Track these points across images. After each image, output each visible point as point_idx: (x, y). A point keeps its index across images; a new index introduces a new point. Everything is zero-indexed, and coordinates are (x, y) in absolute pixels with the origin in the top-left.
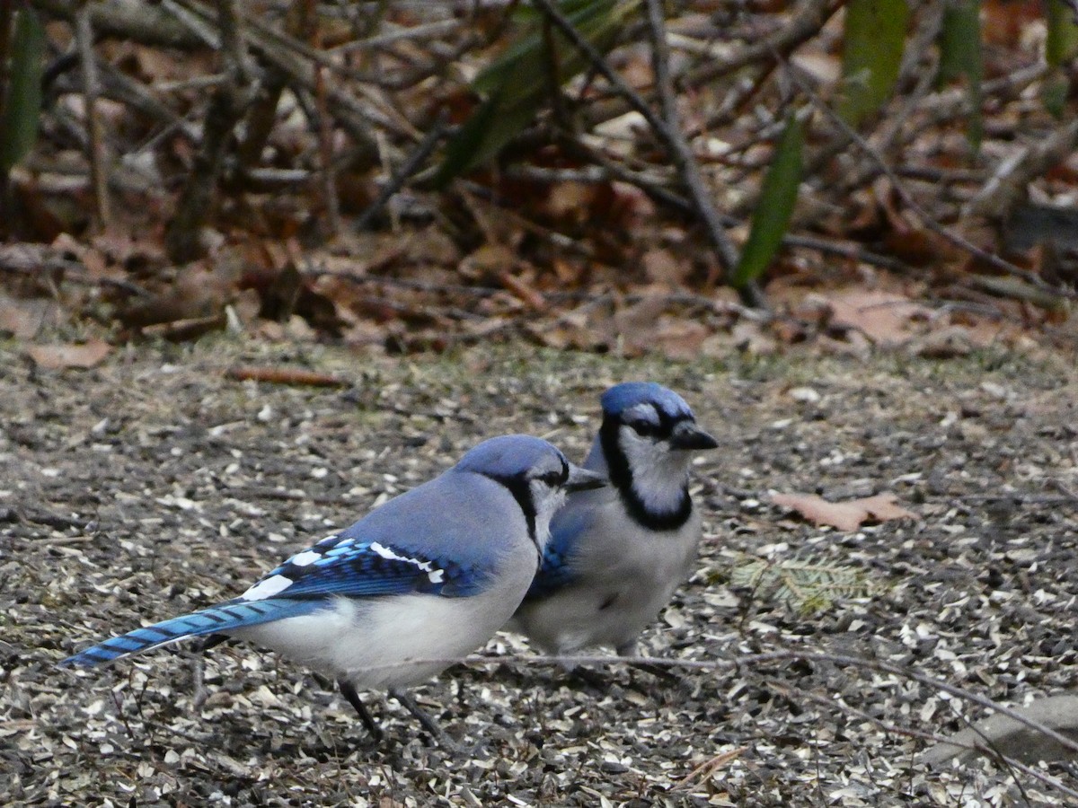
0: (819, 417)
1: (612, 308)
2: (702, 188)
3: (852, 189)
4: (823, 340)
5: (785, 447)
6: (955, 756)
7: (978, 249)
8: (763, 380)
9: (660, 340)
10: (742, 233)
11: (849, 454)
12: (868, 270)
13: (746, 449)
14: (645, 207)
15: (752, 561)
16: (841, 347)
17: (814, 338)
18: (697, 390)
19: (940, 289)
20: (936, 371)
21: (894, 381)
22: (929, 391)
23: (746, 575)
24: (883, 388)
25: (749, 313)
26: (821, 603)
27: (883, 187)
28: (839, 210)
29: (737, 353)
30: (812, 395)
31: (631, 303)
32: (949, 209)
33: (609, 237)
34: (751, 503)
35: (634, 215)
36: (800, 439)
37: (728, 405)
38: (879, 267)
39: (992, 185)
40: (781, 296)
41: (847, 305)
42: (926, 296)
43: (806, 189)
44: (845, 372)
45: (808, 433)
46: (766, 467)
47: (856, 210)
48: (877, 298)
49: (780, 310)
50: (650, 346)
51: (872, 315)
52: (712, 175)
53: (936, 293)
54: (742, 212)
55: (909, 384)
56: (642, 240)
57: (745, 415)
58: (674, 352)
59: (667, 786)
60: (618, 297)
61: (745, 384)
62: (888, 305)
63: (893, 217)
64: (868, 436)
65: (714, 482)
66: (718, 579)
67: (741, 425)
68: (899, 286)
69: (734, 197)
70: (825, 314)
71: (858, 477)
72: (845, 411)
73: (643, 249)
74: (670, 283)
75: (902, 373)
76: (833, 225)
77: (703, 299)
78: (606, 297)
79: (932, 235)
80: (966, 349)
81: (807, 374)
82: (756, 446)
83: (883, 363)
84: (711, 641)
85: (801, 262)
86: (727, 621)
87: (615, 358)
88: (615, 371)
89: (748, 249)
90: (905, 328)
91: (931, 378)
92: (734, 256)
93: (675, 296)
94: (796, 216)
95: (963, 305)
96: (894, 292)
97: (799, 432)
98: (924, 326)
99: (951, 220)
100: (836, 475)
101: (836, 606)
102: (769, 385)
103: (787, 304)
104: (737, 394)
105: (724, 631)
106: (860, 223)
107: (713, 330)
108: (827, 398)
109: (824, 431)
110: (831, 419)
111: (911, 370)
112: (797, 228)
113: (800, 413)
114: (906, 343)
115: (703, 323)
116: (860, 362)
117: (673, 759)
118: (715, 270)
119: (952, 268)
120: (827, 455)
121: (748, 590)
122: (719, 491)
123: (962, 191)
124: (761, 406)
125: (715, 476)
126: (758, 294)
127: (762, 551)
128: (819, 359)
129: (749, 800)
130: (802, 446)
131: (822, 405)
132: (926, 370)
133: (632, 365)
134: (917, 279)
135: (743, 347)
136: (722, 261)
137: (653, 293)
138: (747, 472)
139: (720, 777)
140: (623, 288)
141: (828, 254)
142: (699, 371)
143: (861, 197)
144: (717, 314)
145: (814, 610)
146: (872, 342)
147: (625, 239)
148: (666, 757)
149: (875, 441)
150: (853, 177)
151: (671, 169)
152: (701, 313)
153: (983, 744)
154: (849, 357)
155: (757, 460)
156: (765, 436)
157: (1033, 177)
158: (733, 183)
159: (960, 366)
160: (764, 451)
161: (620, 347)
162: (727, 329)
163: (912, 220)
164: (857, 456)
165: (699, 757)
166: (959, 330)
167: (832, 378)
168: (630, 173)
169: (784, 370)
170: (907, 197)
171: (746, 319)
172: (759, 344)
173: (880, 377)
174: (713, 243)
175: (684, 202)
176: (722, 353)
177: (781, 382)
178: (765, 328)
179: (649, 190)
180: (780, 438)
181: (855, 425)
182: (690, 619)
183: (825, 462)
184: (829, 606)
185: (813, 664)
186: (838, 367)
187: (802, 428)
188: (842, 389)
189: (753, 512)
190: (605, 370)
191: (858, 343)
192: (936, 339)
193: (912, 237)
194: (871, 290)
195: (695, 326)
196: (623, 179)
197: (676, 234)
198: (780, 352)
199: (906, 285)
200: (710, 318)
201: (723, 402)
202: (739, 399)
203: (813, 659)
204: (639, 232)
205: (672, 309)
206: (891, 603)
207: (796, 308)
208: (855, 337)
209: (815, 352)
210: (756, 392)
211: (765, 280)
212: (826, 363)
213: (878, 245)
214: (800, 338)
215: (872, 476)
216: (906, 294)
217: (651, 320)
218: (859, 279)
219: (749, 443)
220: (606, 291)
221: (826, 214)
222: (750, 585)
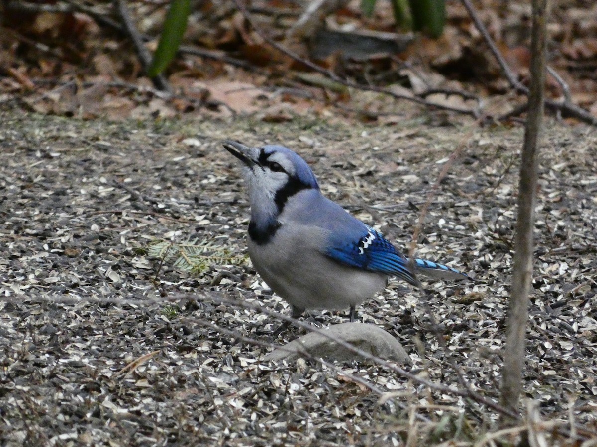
0: (201, 155)
1: (75, 89)
2: (130, 18)
3: (220, 19)
4: (204, 110)
5: (180, 173)
6: (284, 358)
7: (296, 56)
8: (167, 134)
9: (105, 109)
10: (153, 45)
11: (219, 178)
12: (229, 68)
13: (156, 174)
14: (94, 29)
15: (162, 241)
16: (215, 115)
17: (198, 109)
18: (126, 139)
19: (275, 80)
20: (272, 129)
21: (247, 135)
22: (267, 141)
23: (157, 250)
24: (240, 139)
25: (159, 94)
26: (203, 267)
27: (239, 18)
28: (212, 32)
29: (151, 118)
30: (196, 143)
31: (87, 86)
32: (279, 32)
33: (72, 47)
34: (161, 206)
35: (87, 34)
36: (189, 168)
37: (145, 148)
38: (237, 66)
39: (304, 18)
40: (177, 84)
41: (218, 90)
42: (266, 84)
43: (192, 19)
44: (216, 130)
45: (194, 165)
46: (169, 184)
47: (222, 32)
48: (236, 85)
49: (178, 92)
50: (98, 113)
51: (233, 96)
52: (135, 10)
53: (272, 82)
54: (153, 32)
55: (255, 137)
56: (92, 48)
57: (156, 154)
58: (113, 117)
59: (109, 375)
60: (79, 83)
61: (156, 136)
62: (243, 89)
63: (245, 37)
64: (230, 167)
65: (137, 192)
66: (140, 253)
67: (153, 160)
68: (250, 79)
69: (148, 23)
70: (205, 95)
71: (225, 191)
72: (217, 152)
73: (93, 53)
74: (110, 74)
75: (252, 130)
76: (209, 41)
77: (131, 85)
78: (71, 83)
79: (269, 48)
80: (290, 116)
81: (194, 130)
82: (163, 172)
83: (240, 124)
84: (137, 290)
85: (189, 63)
86: (146, 278)
87: (76, 120)
88: (77, 127)
89: (157, 54)
90: (254, 104)
91: (269, 133)
92: (149, 59)
93: (114, 83)
94: (186, 35)
95: (289, 90)
96: (247, 82)
97: (188, 164)
98: (266, 103)
99: (280, 38)
100: (211, 190)
101: (212, 269)
102: (171, 136)
103: (182, 89)
104: (151, 141)
105: (144, 284)
106: (225, 39)
107: (137, 104)
108: (206, 145)
109: (204, 164)
110: (208, 157)
111: (257, 129)
112: (187, 42)
113: (189, 153)
114: (256, 113)
115: (131, 99)
116: (226, 124)
117: (114, 359)
118: (137, 67)
119: (281, 67)
120: (206, 178)
121: (159, 259)
122: (141, 198)
123: (285, 22)
124: (165, 149)
125: (138, 189)
126: (164, 82)
127: (167, 235)
128: (202, 122)
129: (160, 383)
130: (190, 172)
131: (203, 148)
132: (266, 129)
133: (88, 124)
134: (261, 74)
135: (156, 114)
136: (142, 61)
137: (100, 81)
138: (157, 187)
139: (142, 369)
140: (81, 77)
141: (205, 58)
142: (128, 128)
143: (226, 24)
144: (140, 94)
145: (199, 272)
146: (234, 112)
147: (82, 48)
148: (109, 358)
149: (235, 169)
150: (221, 12)
151: (110, 6)
152: (130, 93)
153: (302, 350)
154: (219, 121)
155: (164, 180)
156: (168, 166)
157: (329, 13)
158: (148, 14)
159: (287, 127)
160: (168, 175)
161: (81, 113)
162: (146, 103)
163: (256, 38)
164: (224, 179)
165: (129, 358)
166: (286, 105)
167: (209, 133)
168: (85, 8)
169: (181, 128)
170: (254, 24)
171: (157, 97)
172: (165, 112)
173: (239, 133)
174: (136, 51)
175: (118, 26)
176: (142, 118)
177: (178, 134)
178: (169, 103)
179: (96, 18)
180: (177, 167)
181: (223, 160)
182: (123, 276)
183: (205, 182)
184: (208, 269)
185: (199, 304)
186: (213, 126)
187: (191, 161)
188: (215, 139)
189: (161, 211)
190: (71, 127)
191: (225, 113)
192: (273, 111)
193: (257, 48)
194: (233, 80)
195: (125, 101)
196: (81, 11)
197: (113, 45)
198: (177, 117)
199: (254, 78)
200: (137, 97)
201: (142, 146)
202: (152, 145)
203: (199, 301)
204: (91, 43)
205: (112, 90)
206: (245, 268)
207: (187, 91)
208: (223, 108)
209: (199, 118)
210: (162, 141)
211: (168, 73)
212: (206, 124)
213: (236, 53)
214: (190, 109)
215: (233, 191)
216: (254, 83)
217: (99, 98)
218: (225, 73)
219: (158, 170)
220: (71, 79)
221: (204, 34)
222: (161, 256)
